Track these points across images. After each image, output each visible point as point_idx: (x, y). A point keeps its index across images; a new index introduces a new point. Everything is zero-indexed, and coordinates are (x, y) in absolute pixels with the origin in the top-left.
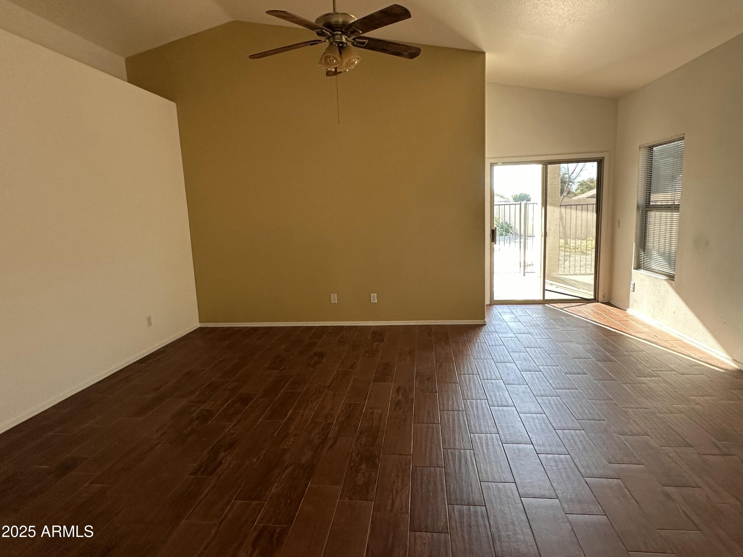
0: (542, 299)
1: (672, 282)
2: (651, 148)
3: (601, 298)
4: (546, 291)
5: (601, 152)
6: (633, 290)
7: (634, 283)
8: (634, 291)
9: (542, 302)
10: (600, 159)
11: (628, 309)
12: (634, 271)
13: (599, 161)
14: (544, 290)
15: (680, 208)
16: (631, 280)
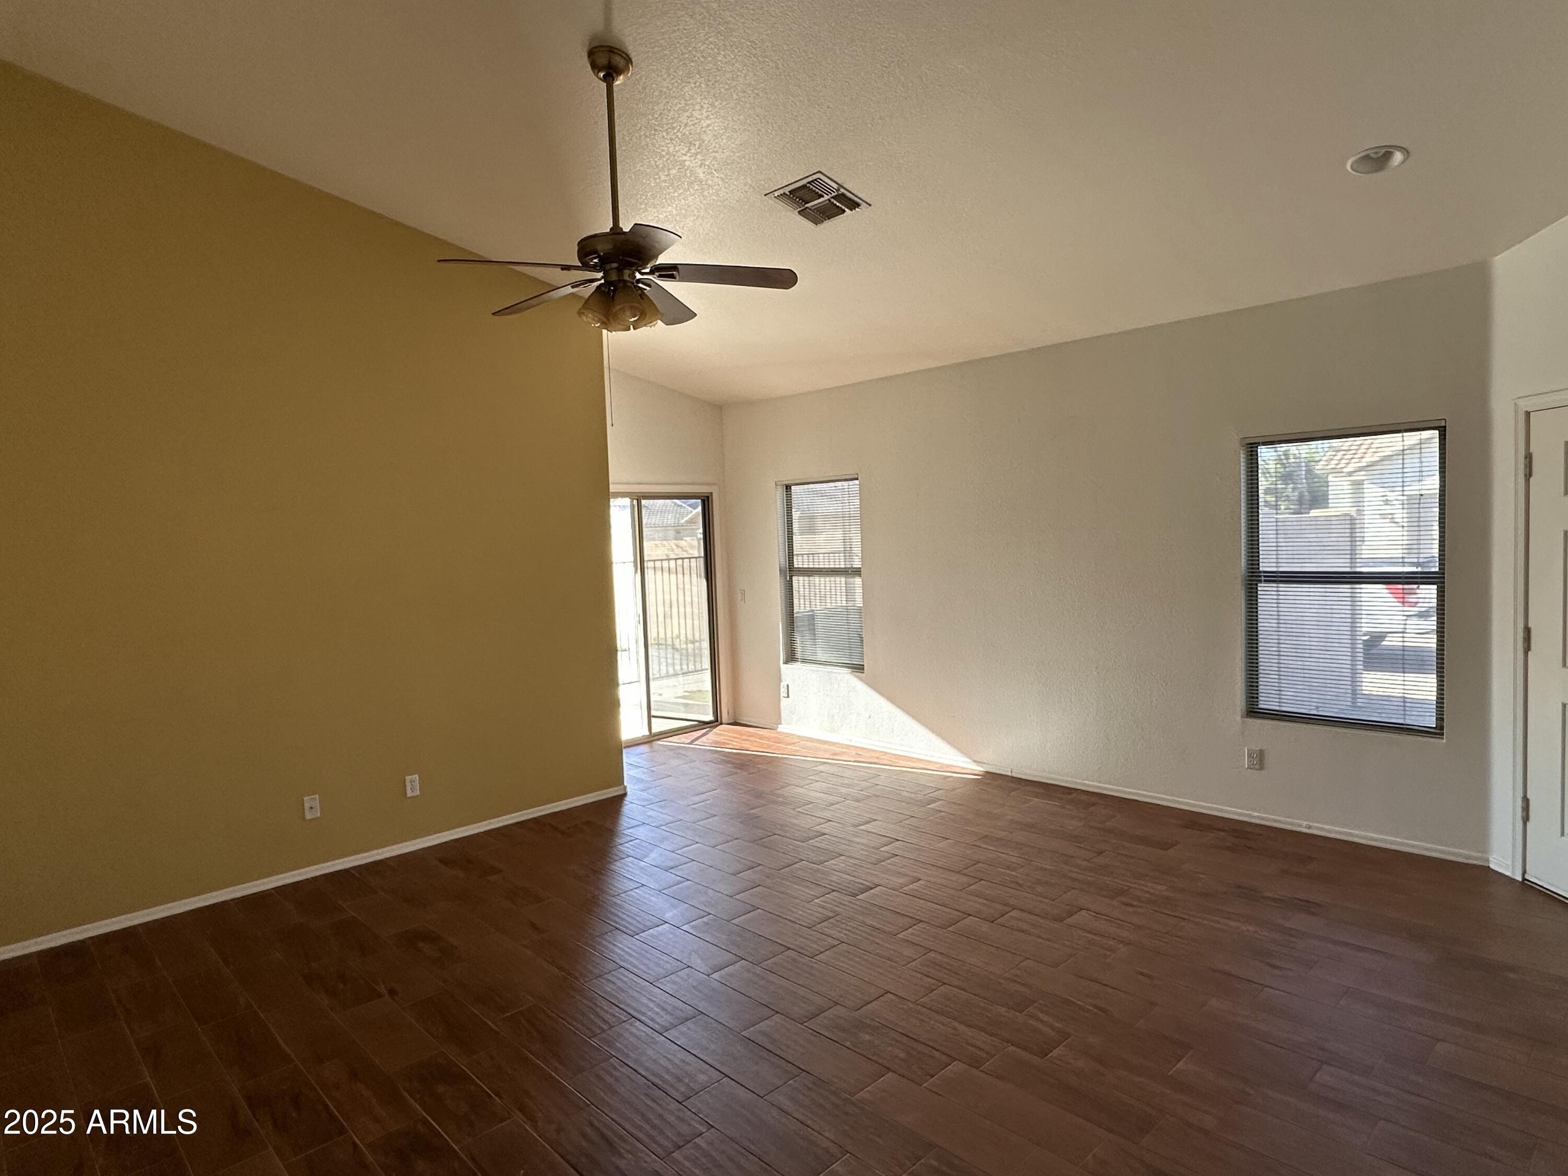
0: (647, 733)
1: (862, 674)
2: (788, 488)
3: (725, 718)
4: (653, 720)
5: (709, 484)
6: (786, 696)
7: (788, 685)
8: (788, 697)
9: (649, 740)
10: (707, 495)
11: (779, 726)
12: (784, 667)
13: (703, 498)
14: (650, 717)
15: (862, 572)
16: (780, 680)
